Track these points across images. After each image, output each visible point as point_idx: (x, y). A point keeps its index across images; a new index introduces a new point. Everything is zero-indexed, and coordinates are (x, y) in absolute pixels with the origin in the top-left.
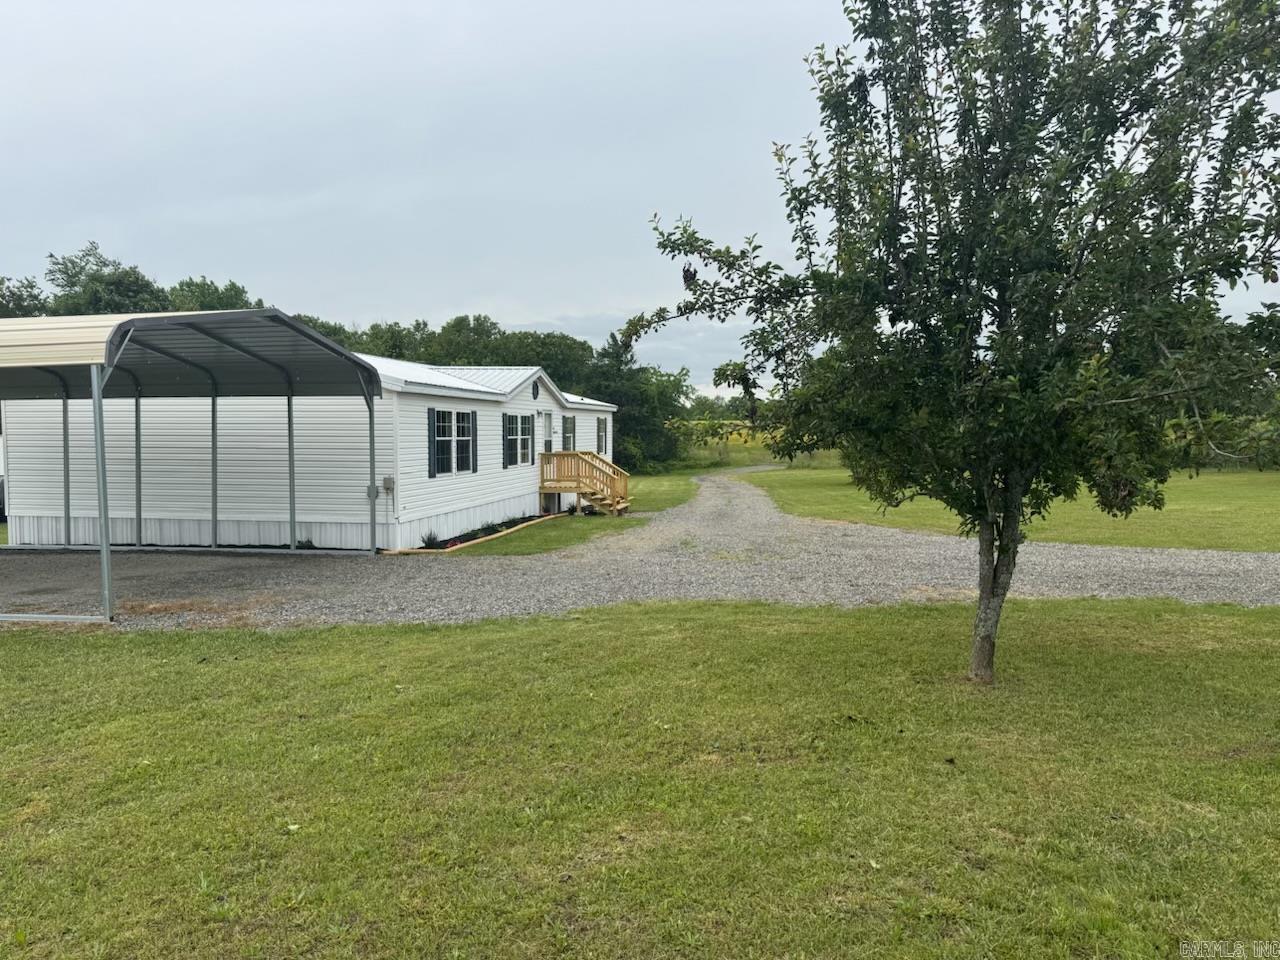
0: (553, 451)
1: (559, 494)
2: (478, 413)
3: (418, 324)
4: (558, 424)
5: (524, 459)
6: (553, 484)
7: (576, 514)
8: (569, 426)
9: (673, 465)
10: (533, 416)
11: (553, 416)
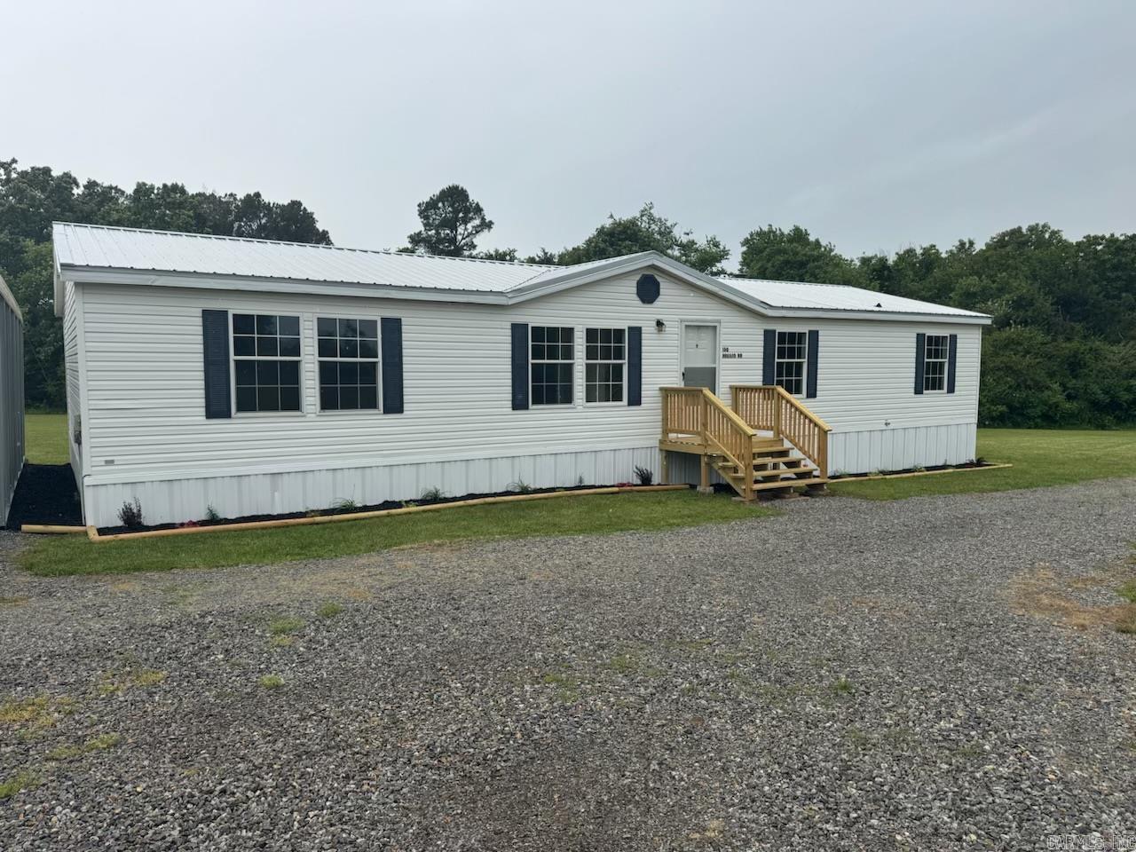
3: (962, 244)
4: (743, 344)
10: (636, 329)
11: (724, 331)
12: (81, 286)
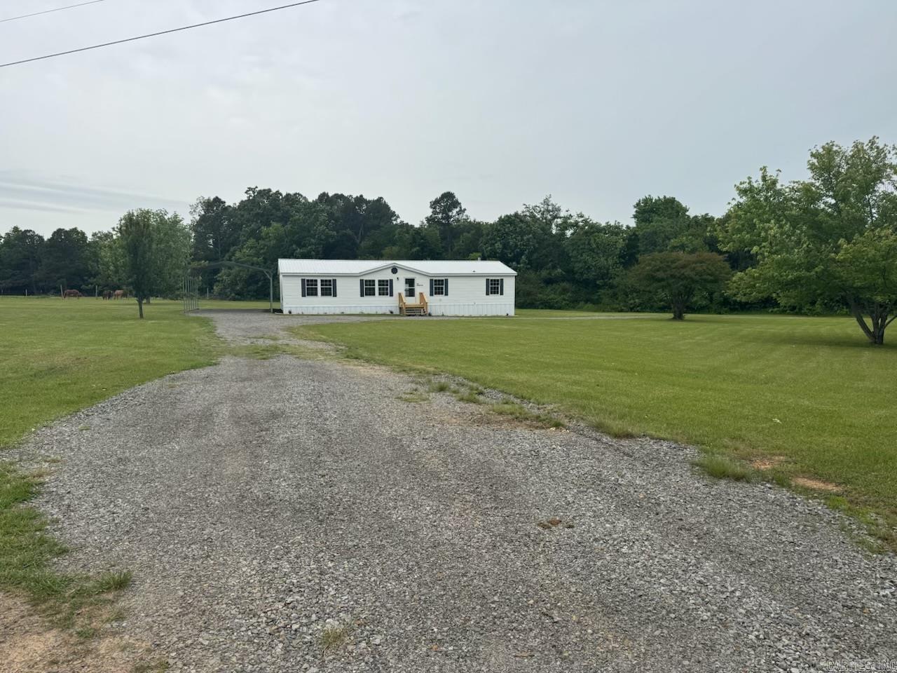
0: (417, 292)
2: (338, 279)
4: (423, 282)
5: (382, 294)
10: (392, 280)
11: (416, 279)
12: (284, 276)
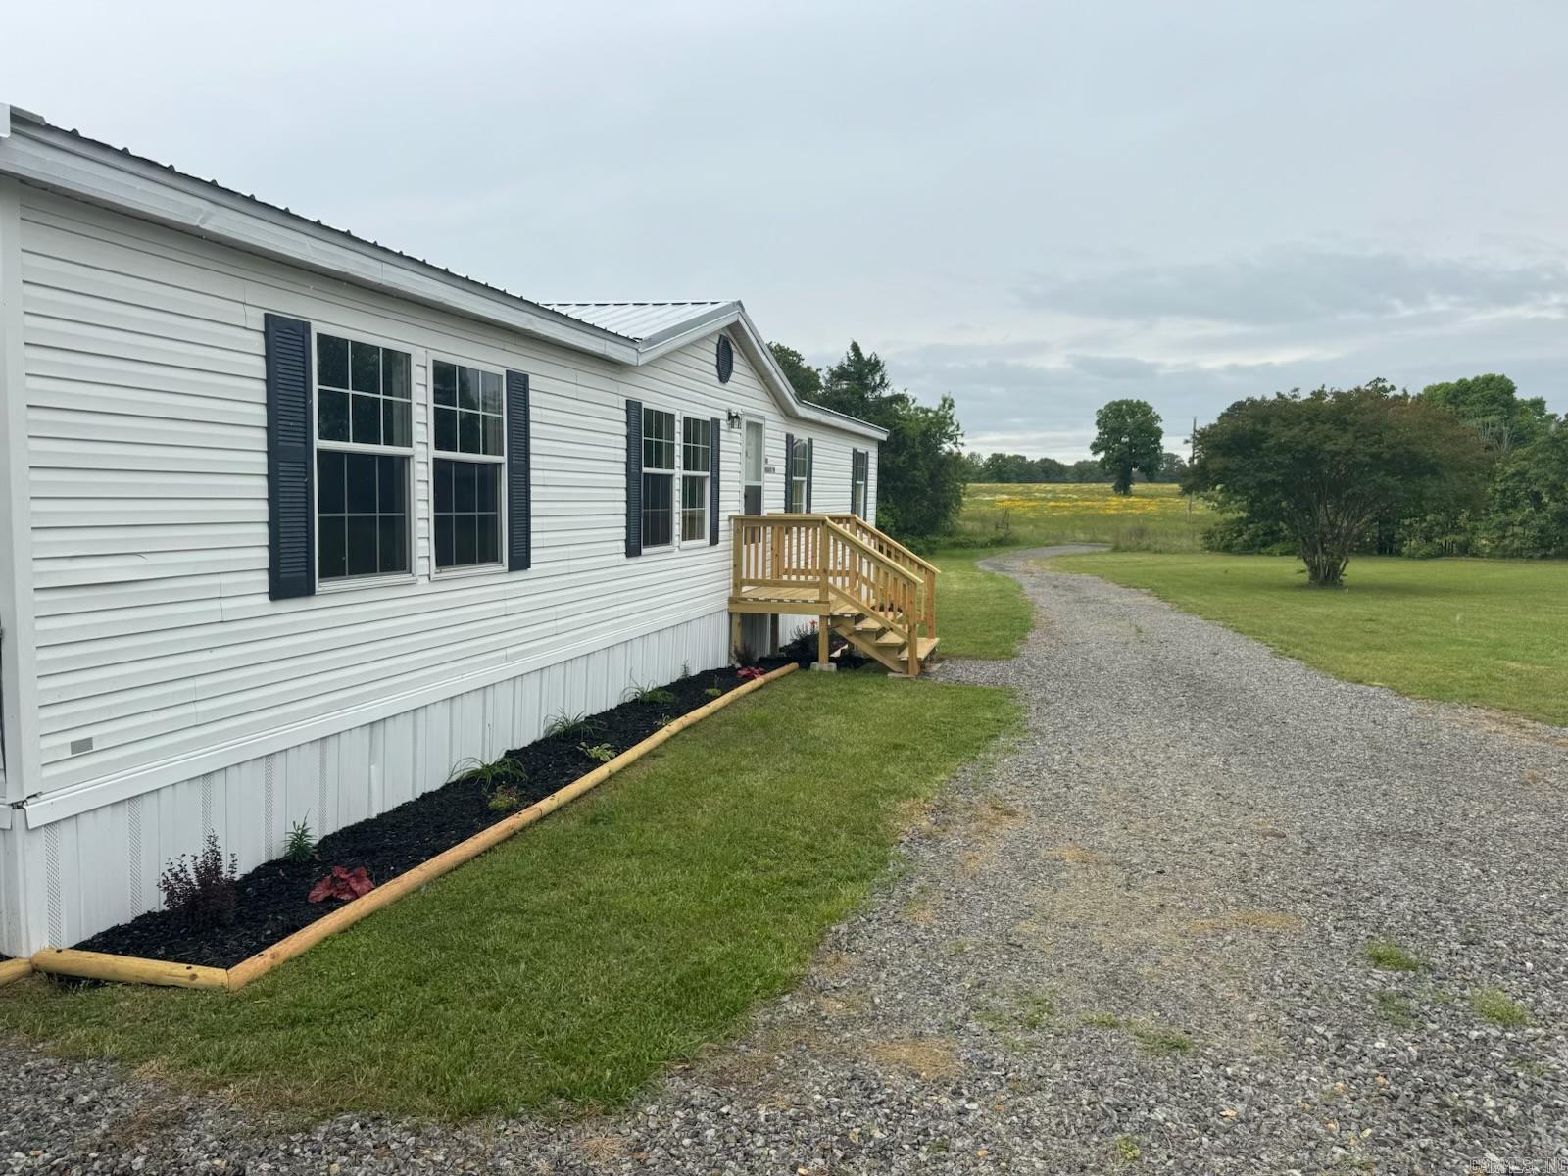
0: (765, 513)
1: (775, 618)
2: (534, 382)
4: (775, 453)
5: (691, 531)
6: (764, 593)
7: (816, 666)
8: (799, 461)
9: (935, 542)
10: (716, 422)
11: (767, 432)
